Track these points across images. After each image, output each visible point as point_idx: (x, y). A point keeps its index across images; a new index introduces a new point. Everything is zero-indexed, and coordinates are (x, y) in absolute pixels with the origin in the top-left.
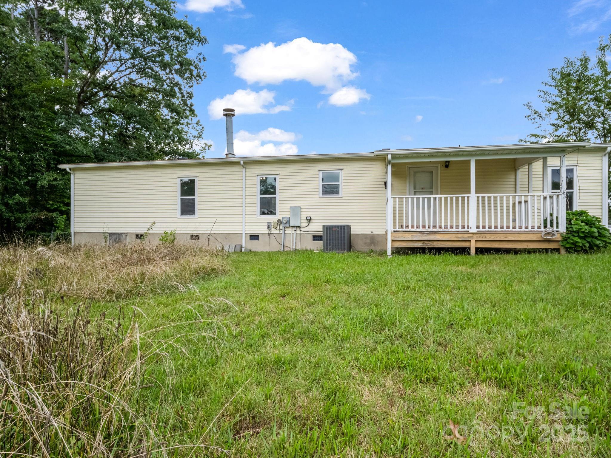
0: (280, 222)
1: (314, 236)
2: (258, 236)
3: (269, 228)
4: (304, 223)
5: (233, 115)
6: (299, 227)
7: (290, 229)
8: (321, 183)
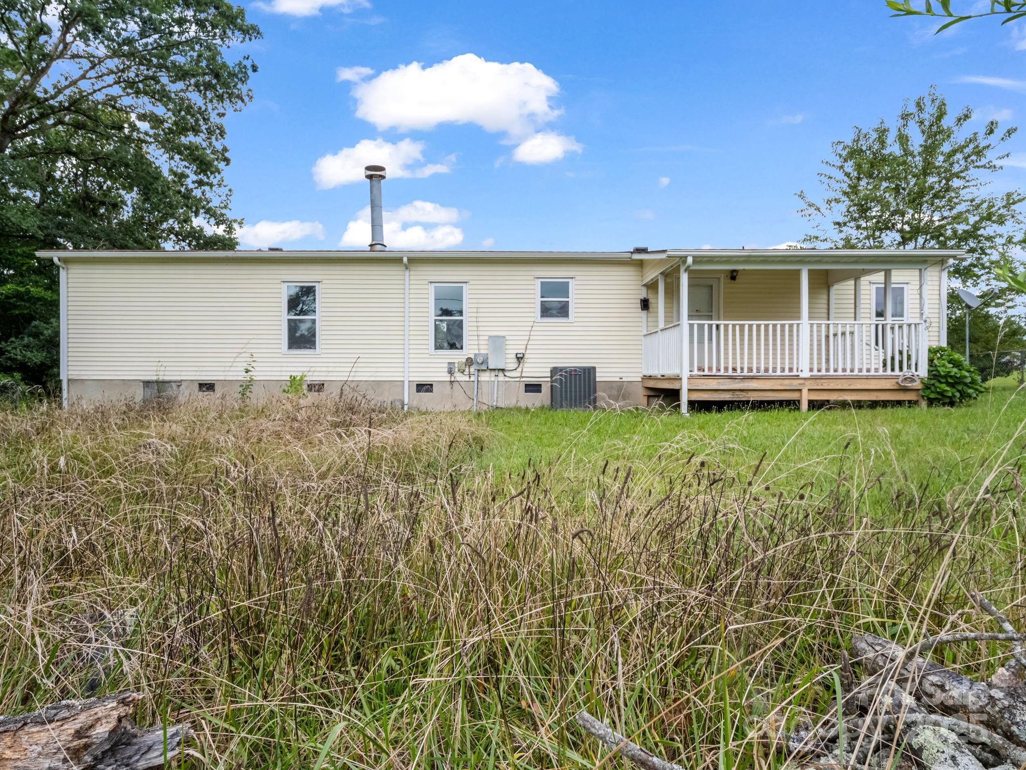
0: (470, 362)
1: (526, 385)
2: (431, 385)
3: (451, 372)
4: (511, 364)
5: (383, 177)
6: (503, 370)
7: (487, 374)
8: (539, 300)
